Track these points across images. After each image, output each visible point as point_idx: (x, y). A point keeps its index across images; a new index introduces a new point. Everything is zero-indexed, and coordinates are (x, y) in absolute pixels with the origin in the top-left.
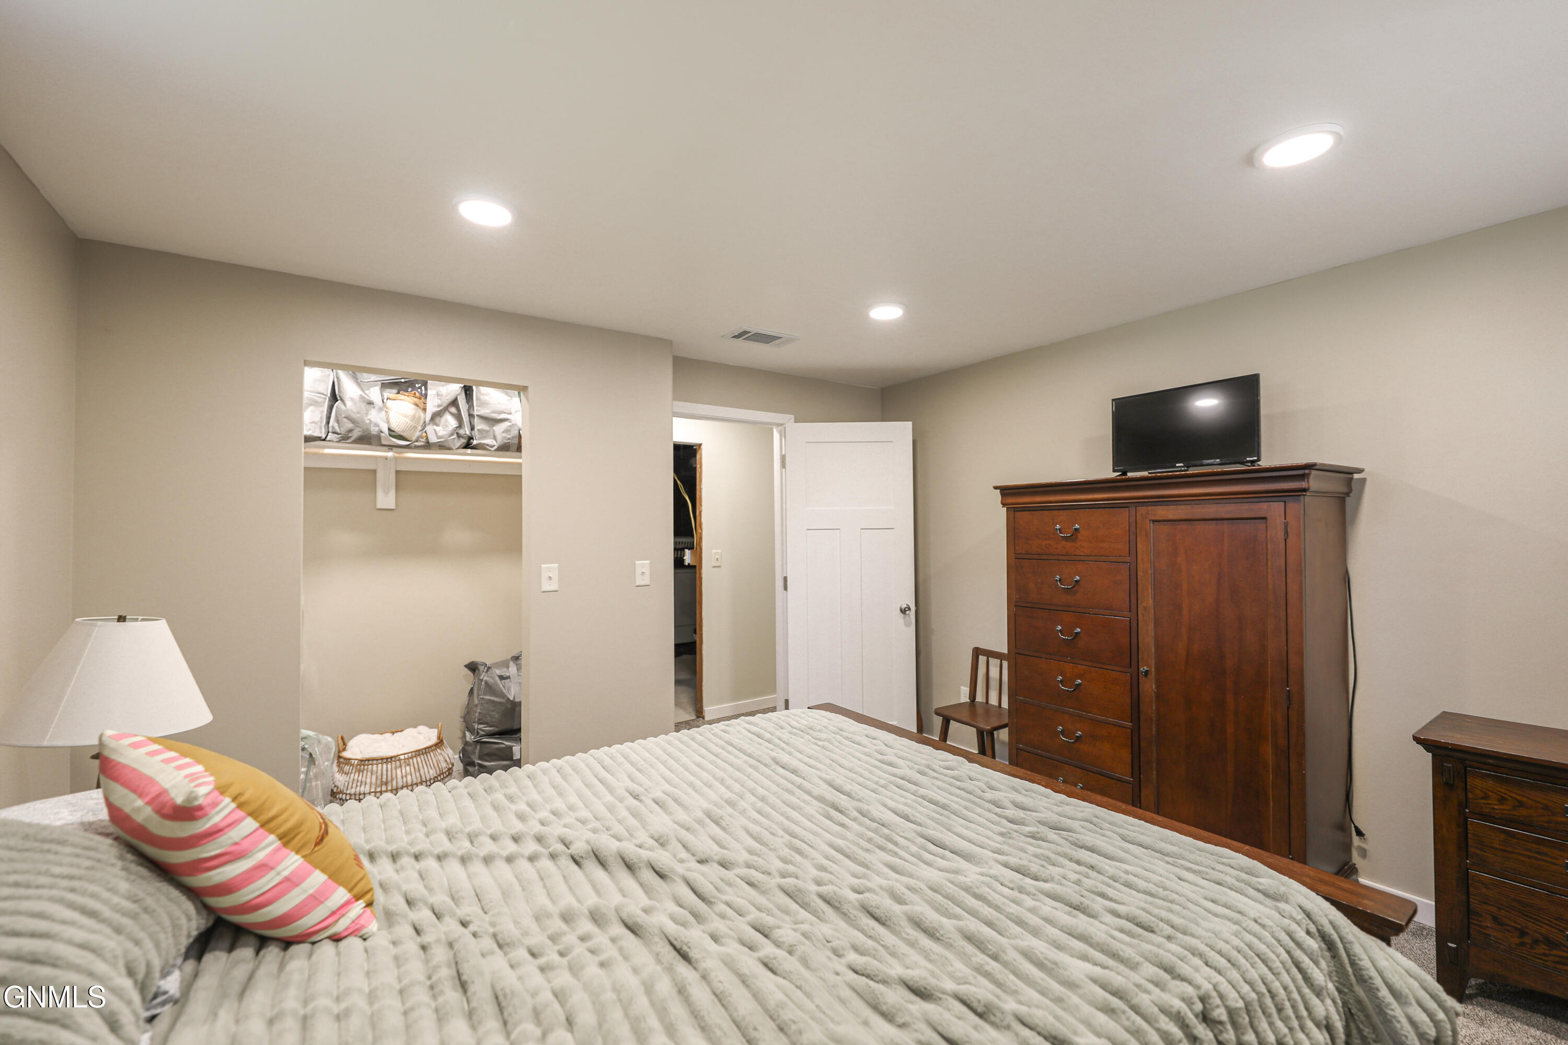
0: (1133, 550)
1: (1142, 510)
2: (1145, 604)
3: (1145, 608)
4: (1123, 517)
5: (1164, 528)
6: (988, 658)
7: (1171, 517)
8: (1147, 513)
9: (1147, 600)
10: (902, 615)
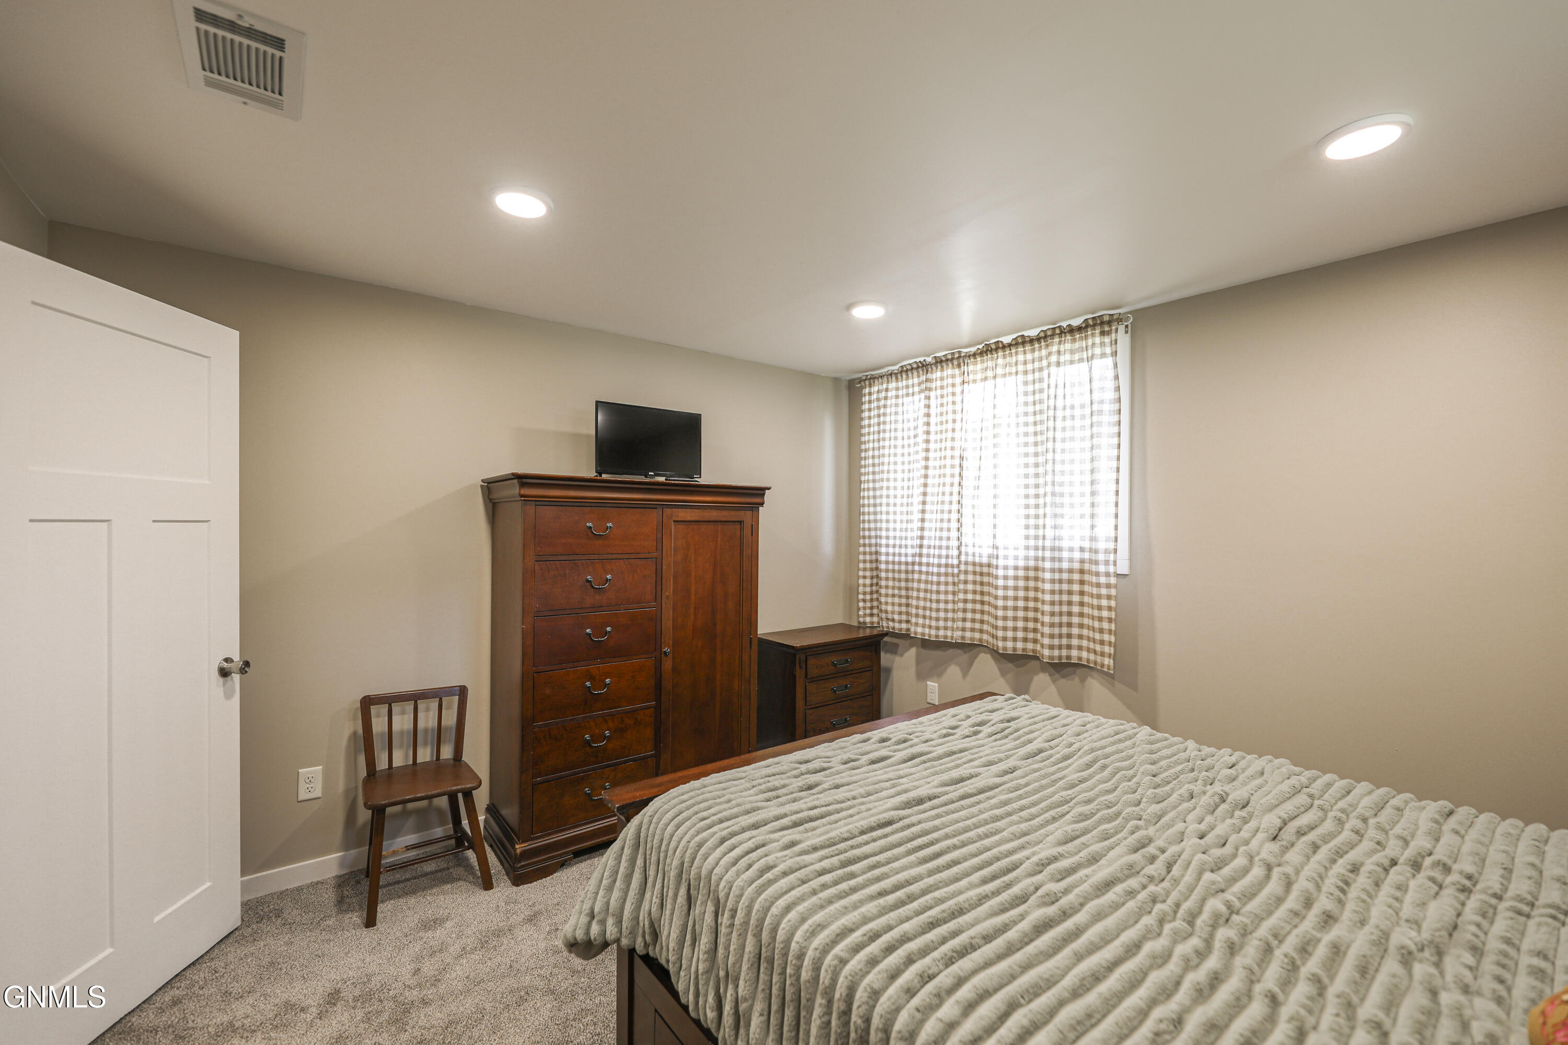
0: (660, 546)
1: (668, 511)
2: (667, 594)
3: (667, 597)
4: (653, 516)
5: (681, 527)
6: (390, 705)
7: (688, 518)
8: (672, 515)
9: (669, 589)
10: (221, 680)
